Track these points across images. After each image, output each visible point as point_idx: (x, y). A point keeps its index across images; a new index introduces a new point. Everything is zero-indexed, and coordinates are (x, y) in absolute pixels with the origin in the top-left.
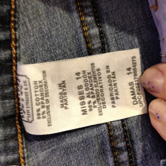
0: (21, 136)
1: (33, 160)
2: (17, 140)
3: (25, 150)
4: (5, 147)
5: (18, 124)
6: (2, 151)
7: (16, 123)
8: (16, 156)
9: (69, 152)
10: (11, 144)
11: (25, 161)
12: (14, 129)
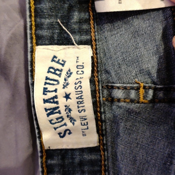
0: (93, 22)
1: (102, 43)
2: (90, 24)
3: (96, 33)
4: (79, 28)
5: (91, 11)
6: (77, 32)
7: (89, 10)
8: (89, 37)
9: (136, 36)
10: (85, 27)
11: (96, 42)
12: (87, 14)
